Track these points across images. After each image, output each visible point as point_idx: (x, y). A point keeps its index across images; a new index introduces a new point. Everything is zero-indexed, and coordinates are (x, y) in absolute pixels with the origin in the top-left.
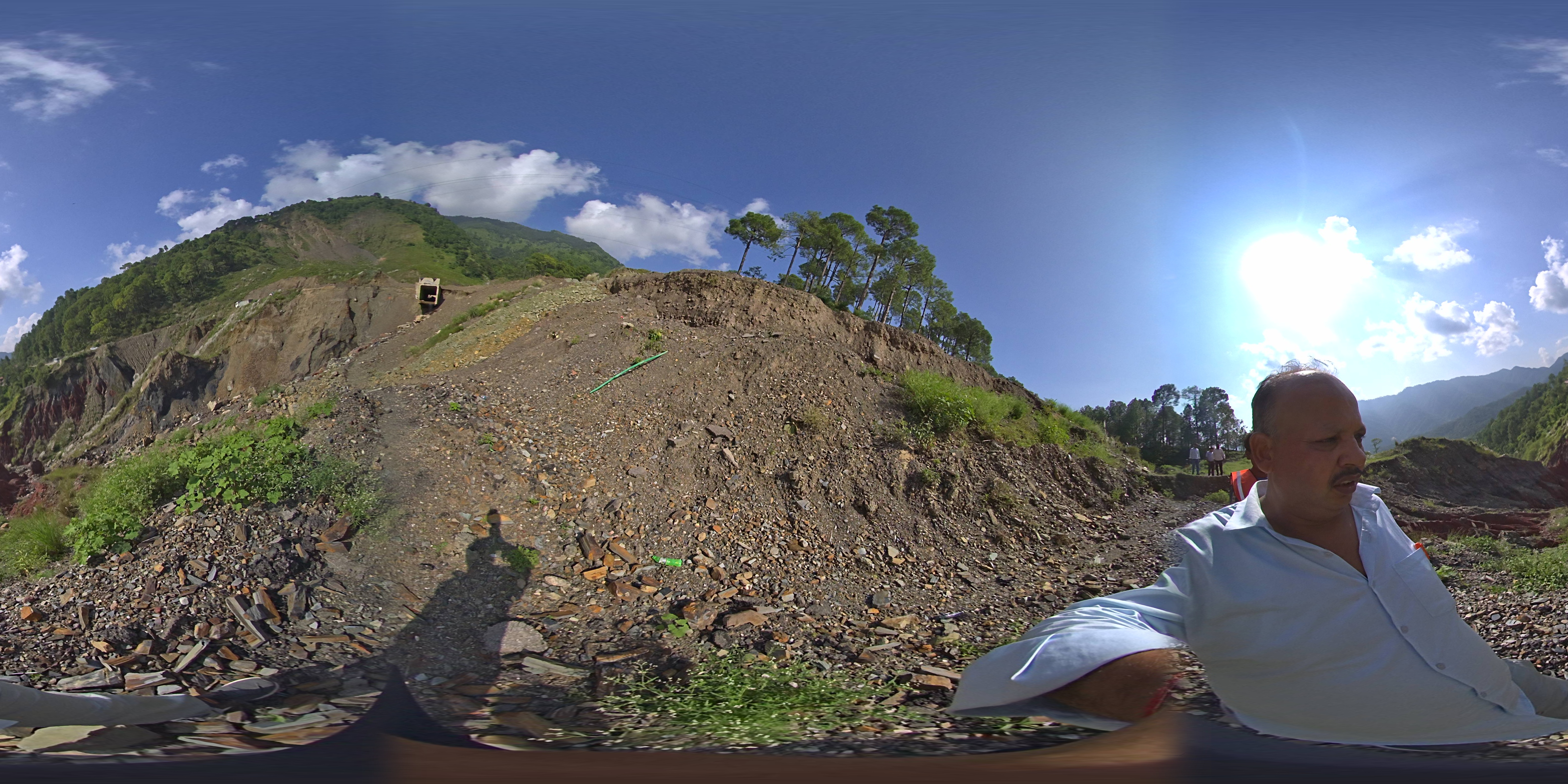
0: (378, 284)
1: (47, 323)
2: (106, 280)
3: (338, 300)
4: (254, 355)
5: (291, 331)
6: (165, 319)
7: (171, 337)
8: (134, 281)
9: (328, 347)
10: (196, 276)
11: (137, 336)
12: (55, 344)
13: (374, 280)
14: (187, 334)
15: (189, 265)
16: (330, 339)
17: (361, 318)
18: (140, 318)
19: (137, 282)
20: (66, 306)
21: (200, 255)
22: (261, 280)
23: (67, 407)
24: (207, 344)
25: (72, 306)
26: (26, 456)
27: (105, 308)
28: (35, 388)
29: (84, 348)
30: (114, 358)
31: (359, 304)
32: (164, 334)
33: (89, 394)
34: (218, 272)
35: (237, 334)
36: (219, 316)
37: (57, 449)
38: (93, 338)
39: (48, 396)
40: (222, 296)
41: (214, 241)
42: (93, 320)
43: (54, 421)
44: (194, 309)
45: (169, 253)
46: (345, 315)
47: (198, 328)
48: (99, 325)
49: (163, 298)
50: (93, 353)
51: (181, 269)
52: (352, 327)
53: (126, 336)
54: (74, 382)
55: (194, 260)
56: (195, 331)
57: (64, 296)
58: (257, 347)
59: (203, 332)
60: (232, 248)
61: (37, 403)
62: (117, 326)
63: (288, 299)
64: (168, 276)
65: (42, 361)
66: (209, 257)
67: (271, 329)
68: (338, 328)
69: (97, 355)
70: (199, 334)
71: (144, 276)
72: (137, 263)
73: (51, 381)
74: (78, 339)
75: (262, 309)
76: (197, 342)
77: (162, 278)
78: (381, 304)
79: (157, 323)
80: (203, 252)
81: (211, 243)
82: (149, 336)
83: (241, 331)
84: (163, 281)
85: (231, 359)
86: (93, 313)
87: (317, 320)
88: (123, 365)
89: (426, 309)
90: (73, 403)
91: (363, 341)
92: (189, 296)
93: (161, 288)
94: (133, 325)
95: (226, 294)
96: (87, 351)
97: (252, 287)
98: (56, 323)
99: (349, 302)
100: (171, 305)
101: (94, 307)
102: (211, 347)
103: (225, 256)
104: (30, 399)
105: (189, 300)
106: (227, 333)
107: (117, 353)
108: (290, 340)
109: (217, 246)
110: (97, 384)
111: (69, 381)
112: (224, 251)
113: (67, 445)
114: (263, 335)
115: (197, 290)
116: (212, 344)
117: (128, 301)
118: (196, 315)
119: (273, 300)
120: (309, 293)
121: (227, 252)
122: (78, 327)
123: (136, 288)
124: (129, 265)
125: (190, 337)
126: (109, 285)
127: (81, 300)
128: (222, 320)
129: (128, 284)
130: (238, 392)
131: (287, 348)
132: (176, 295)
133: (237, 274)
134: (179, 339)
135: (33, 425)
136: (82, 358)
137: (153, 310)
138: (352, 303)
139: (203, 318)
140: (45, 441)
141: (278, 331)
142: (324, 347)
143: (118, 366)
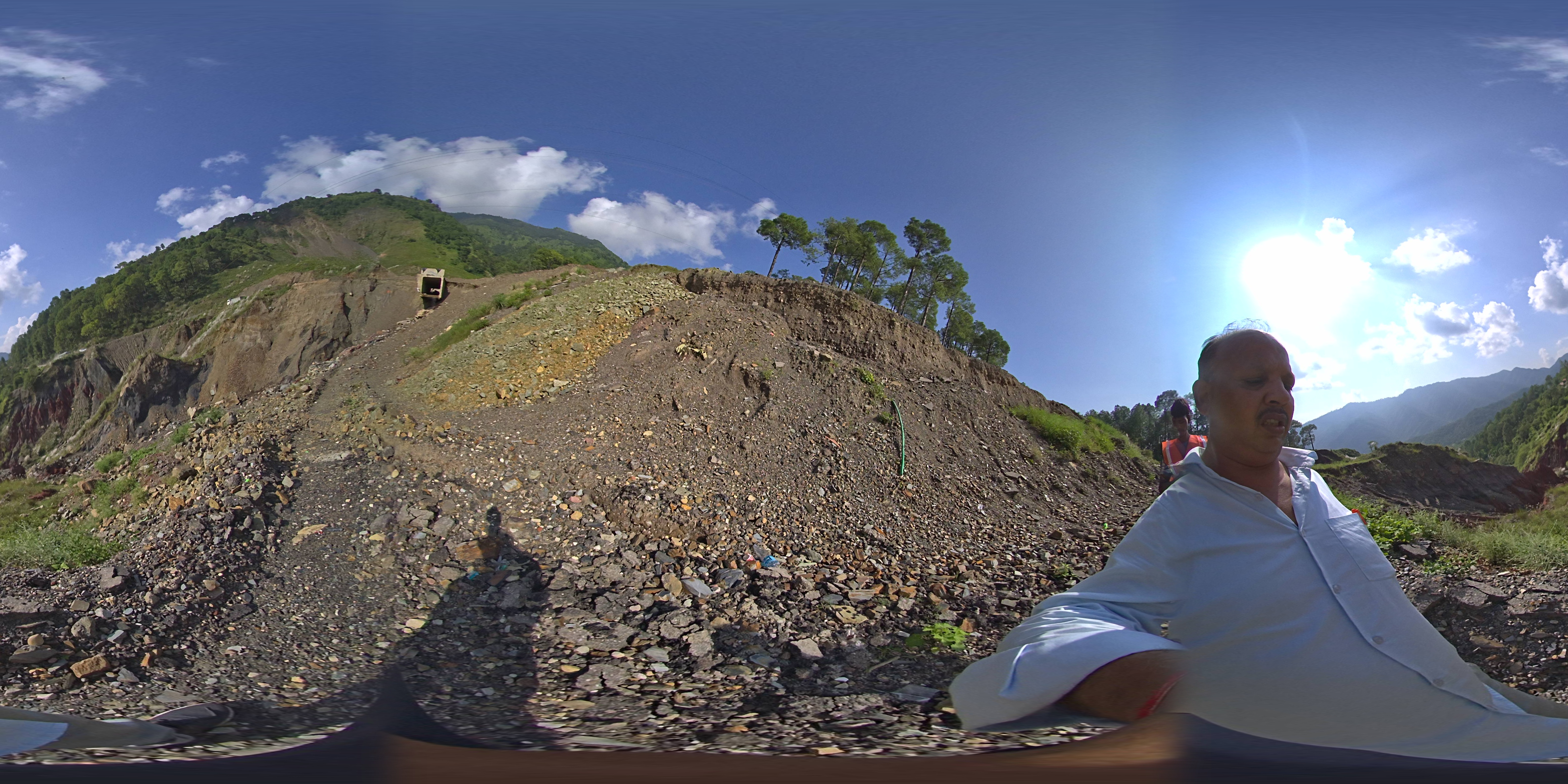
0: (377, 277)
1: (41, 325)
2: (99, 280)
3: (331, 294)
4: (240, 356)
5: (281, 329)
6: (157, 319)
7: (161, 337)
8: (127, 280)
9: (319, 347)
10: (189, 274)
11: (128, 337)
12: (48, 346)
13: (372, 274)
14: (177, 334)
15: (182, 263)
16: (321, 337)
17: (356, 313)
18: (132, 317)
19: (129, 282)
20: (61, 306)
21: (195, 253)
22: (255, 278)
23: (54, 411)
24: (195, 344)
25: (65, 307)
26: (12, 460)
27: (96, 309)
28: (23, 391)
29: (77, 349)
30: (101, 360)
31: (355, 299)
32: (154, 334)
33: (76, 397)
34: (213, 270)
35: (223, 333)
36: (209, 314)
37: (42, 453)
38: (85, 339)
39: (35, 399)
40: (215, 294)
41: (210, 238)
42: (84, 321)
43: (41, 424)
44: (187, 308)
45: (164, 252)
46: (338, 310)
47: (187, 327)
48: (90, 325)
49: (156, 296)
50: (81, 355)
51: (173, 267)
52: (347, 324)
53: (118, 336)
54: (61, 385)
55: (188, 258)
56: (184, 331)
57: (59, 297)
58: (244, 347)
59: (193, 332)
60: (227, 245)
61: (25, 406)
62: (109, 327)
63: (277, 294)
64: (160, 274)
65: (37, 362)
66: (204, 255)
67: (259, 327)
68: (331, 325)
69: (86, 357)
70: (189, 335)
71: (137, 275)
72: (132, 262)
73: (38, 384)
74: (71, 340)
75: (250, 305)
76: (186, 342)
77: (155, 276)
78: (379, 298)
79: (149, 322)
80: (198, 250)
81: (207, 240)
82: (139, 336)
83: (227, 330)
84: (155, 280)
85: (216, 360)
86: (85, 314)
87: (309, 317)
88: (110, 367)
89: (429, 303)
90: (60, 406)
91: (358, 339)
92: (183, 295)
93: (153, 286)
94: (125, 325)
95: (220, 292)
96: (75, 353)
97: (247, 284)
98: (49, 324)
99: (343, 296)
100: (163, 304)
101: (86, 308)
102: (197, 349)
103: (220, 253)
104: (18, 402)
105: (182, 298)
106: (215, 333)
107: (105, 355)
108: (280, 339)
109: (213, 243)
110: (84, 387)
111: (57, 384)
112: (219, 248)
113: (52, 449)
114: (250, 334)
115: (191, 288)
116: (199, 344)
117: (119, 301)
118: (187, 314)
119: (262, 296)
120: (300, 288)
121: (223, 249)
122: (70, 328)
123: (128, 288)
124: (124, 264)
125: (179, 337)
126: (101, 285)
127: (74, 299)
128: (212, 318)
129: (120, 283)
130: (221, 397)
131: (276, 347)
132: (169, 294)
133: (232, 271)
134: (168, 339)
135: (20, 429)
136: (70, 361)
137: (144, 310)
138: (347, 298)
139: (195, 317)
140: (31, 445)
141: (267, 330)
142: (315, 346)
143: (106, 368)
